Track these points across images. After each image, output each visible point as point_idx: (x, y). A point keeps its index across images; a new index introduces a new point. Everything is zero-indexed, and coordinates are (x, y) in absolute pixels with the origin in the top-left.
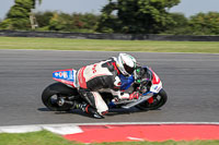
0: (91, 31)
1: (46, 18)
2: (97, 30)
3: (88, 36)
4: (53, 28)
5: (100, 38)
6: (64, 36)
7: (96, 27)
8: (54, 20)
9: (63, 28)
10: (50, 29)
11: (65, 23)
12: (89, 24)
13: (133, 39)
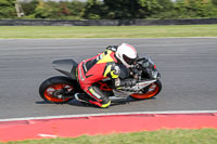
0: (77, 18)
1: (32, 6)
2: (84, 17)
3: (74, 23)
4: (39, 15)
5: (87, 24)
6: (51, 23)
7: (82, 13)
8: (40, 8)
9: (49, 16)
10: (36, 16)
11: (51, 10)
12: (76, 10)
13: (119, 25)
